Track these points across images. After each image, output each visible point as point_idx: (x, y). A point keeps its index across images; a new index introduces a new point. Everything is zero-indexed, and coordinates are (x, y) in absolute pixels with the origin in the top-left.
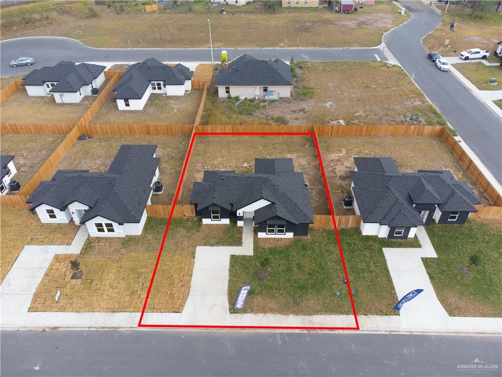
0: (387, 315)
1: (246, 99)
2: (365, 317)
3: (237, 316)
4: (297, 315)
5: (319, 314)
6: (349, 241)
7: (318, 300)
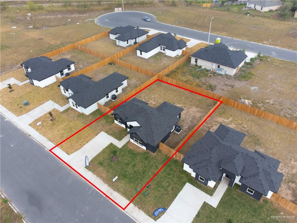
0: (149, 216)
1: (205, 69)
2: (138, 209)
3: (86, 170)
4: (109, 186)
5: (119, 192)
6: (173, 168)
7: (126, 186)
